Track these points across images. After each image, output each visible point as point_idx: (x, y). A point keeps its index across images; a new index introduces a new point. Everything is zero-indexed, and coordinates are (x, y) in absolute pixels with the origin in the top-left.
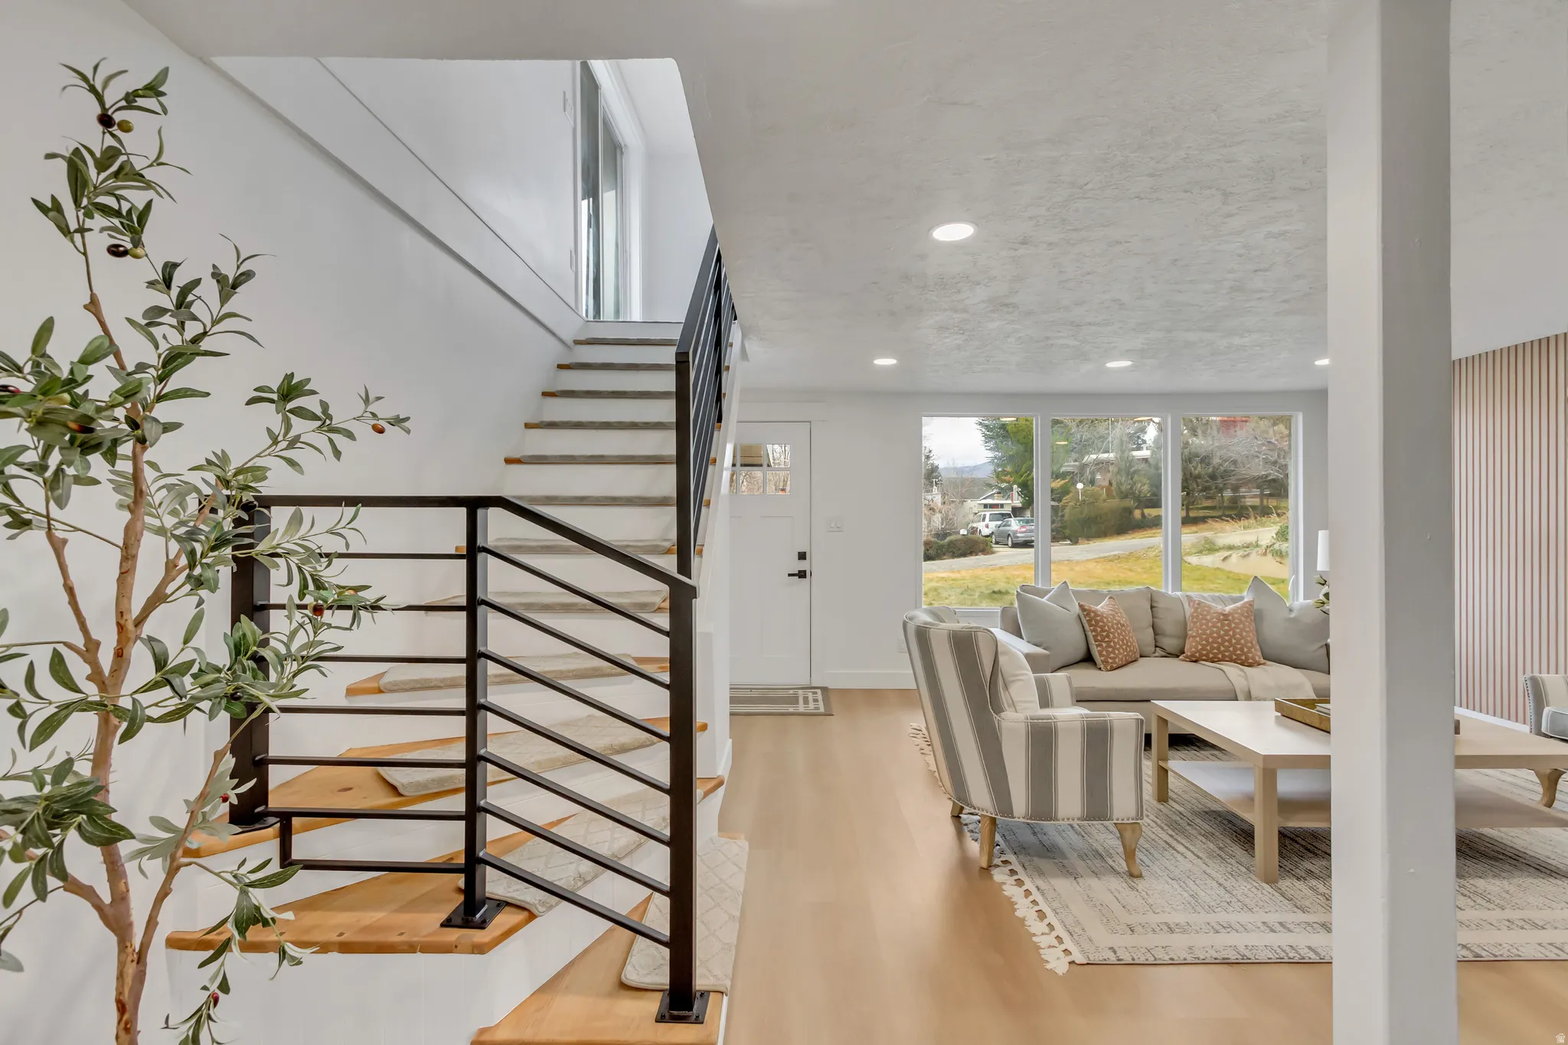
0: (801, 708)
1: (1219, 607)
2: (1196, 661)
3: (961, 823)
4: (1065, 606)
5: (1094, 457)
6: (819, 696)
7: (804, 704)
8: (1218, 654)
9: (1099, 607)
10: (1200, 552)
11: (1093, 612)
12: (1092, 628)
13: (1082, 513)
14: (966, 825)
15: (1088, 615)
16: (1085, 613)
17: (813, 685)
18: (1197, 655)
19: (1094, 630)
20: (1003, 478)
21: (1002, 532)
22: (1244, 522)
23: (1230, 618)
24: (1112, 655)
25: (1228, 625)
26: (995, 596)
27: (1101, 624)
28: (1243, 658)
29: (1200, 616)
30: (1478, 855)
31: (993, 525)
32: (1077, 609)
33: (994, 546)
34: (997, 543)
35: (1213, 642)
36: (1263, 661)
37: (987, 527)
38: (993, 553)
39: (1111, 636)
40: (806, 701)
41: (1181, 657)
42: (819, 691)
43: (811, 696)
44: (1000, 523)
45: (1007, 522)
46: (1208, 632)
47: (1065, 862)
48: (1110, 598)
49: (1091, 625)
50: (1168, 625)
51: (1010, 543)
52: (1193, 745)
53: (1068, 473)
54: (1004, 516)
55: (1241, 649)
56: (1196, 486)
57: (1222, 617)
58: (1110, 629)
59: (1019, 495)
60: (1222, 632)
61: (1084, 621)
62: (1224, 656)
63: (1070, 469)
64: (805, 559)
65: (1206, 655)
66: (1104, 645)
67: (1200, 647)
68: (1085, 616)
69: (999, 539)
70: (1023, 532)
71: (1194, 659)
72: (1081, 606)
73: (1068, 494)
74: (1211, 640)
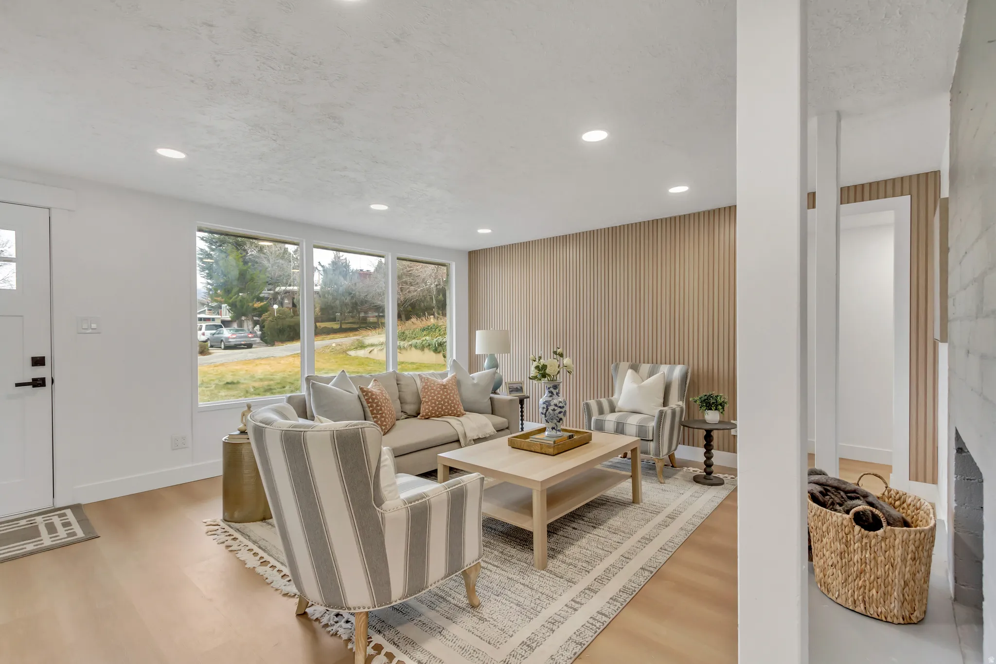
0: (47, 540)
1: (440, 381)
2: (427, 419)
3: (310, 620)
4: (347, 390)
5: (283, 288)
6: (70, 516)
7: (49, 533)
8: (441, 411)
9: (368, 387)
10: (356, 348)
11: (370, 392)
12: (369, 405)
13: (277, 324)
14: (317, 619)
15: (366, 395)
16: (364, 394)
17: (58, 505)
18: (429, 414)
19: (372, 406)
20: (216, 298)
21: (218, 338)
22: (378, 331)
23: (447, 387)
24: (385, 423)
25: (447, 392)
26: (230, 386)
27: (376, 401)
28: (455, 412)
29: (430, 388)
30: (597, 505)
31: (208, 333)
32: (356, 392)
33: (210, 349)
34: (212, 346)
35: (439, 404)
36: (465, 412)
37: (203, 334)
38: (210, 354)
39: (383, 408)
40: (51, 528)
41: (419, 417)
42: (69, 512)
43: (57, 521)
44: (214, 331)
45: (220, 331)
46: (435, 397)
47: (422, 618)
48: (375, 380)
49: (368, 403)
50: (409, 397)
51: (223, 346)
52: (432, 476)
53: (267, 298)
54: (217, 327)
55: (454, 407)
56: (346, 309)
57: (442, 387)
58: (382, 404)
59: (229, 312)
60: (444, 397)
61: (363, 400)
62: (445, 412)
63: (266, 295)
64: (44, 364)
65: (435, 413)
66: (379, 416)
67: (431, 408)
68: (364, 396)
69: (213, 344)
70: (234, 338)
71: (427, 417)
72: (361, 389)
73: (267, 312)
74: (437, 403)
